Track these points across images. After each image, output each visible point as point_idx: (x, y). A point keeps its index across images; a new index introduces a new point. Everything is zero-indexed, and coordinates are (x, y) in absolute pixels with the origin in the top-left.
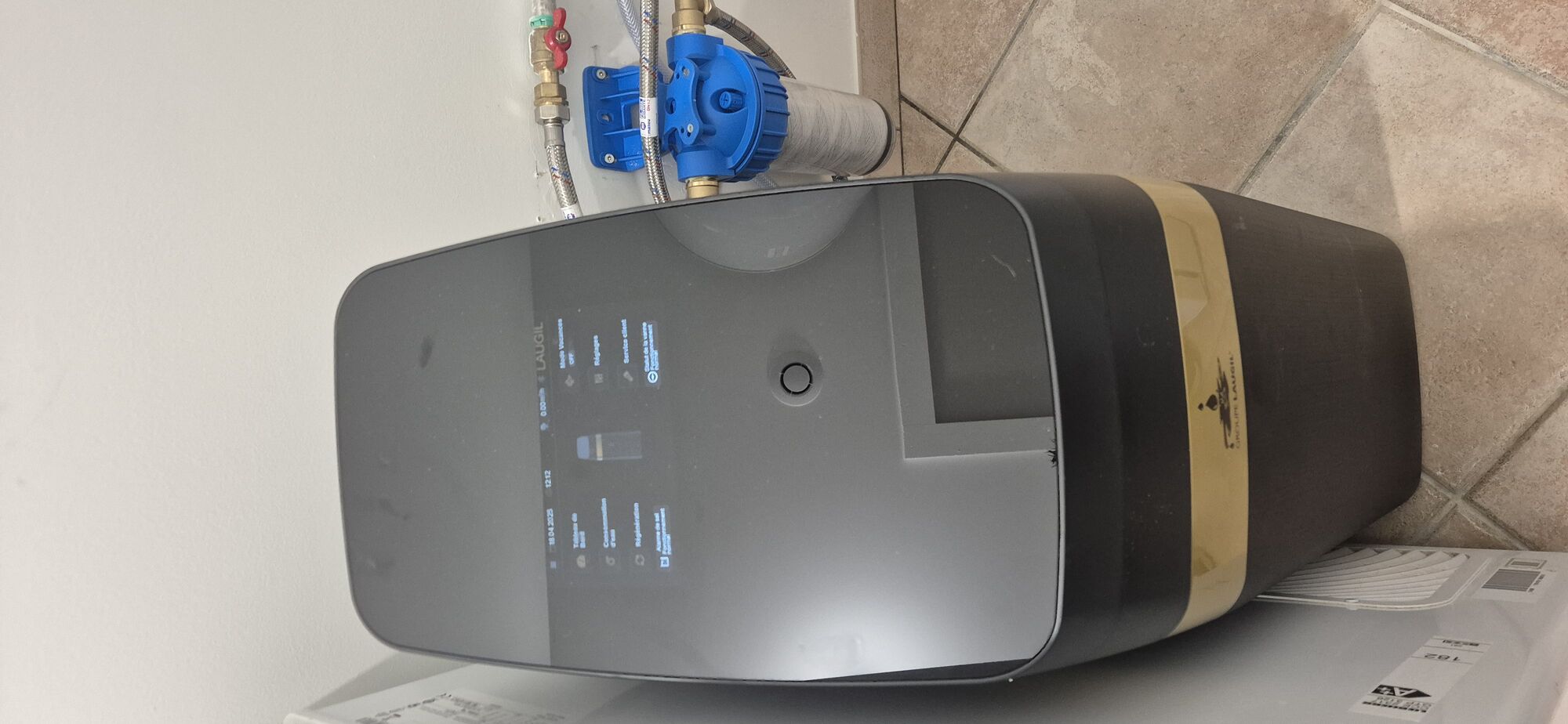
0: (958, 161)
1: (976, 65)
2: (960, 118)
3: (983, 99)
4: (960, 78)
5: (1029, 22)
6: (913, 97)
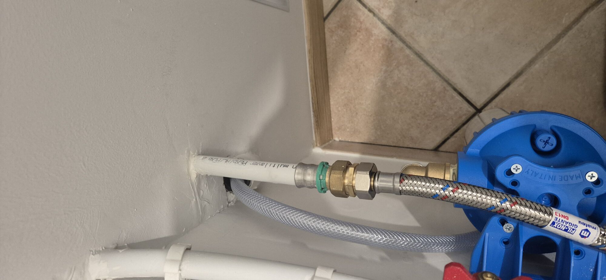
1: (433, 90)
5: (418, 49)
6: (438, 140)
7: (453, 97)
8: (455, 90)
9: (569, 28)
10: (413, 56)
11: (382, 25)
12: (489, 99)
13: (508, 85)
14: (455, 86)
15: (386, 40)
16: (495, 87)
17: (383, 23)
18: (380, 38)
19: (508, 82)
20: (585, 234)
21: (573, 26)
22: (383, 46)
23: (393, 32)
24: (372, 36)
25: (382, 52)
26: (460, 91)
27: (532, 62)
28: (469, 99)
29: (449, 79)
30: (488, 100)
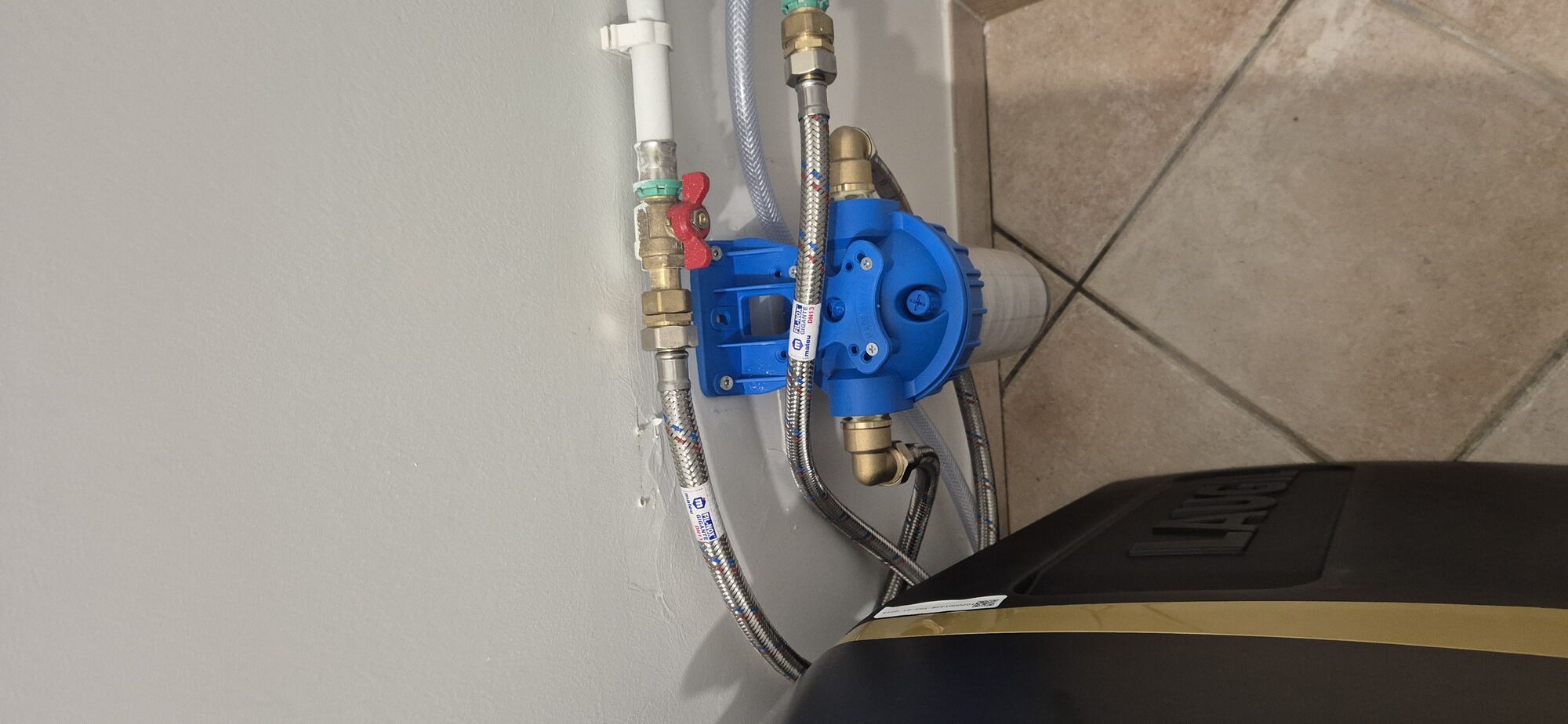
0: (1081, 318)
1: (1110, 197)
2: (1086, 263)
3: (1119, 242)
4: (1084, 212)
5: (1192, 149)
6: (1014, 228)
7: (1099, 236)
8: (1115, 237)
9: (1252, 408)
10: (1176, 140)
11: (1242, 60)
12: (1103, 301)
13: (1133, 327)
14: (1121, 236)
15: (1209, 77)
16: (1126, 306)
17: (1247, 61)
18: (1212, 64)
19: (1138, 325)
20: (797, 345)
21: (1257, 415)
22: (1196, 74)
23: (1226, 89)
24: (1216, 45)
25: (1181, 76)
26: (1114, 245)
27: (1181, 358)
28: (1098, 266)
29: (1134, 220)
30: (1100, 298)
